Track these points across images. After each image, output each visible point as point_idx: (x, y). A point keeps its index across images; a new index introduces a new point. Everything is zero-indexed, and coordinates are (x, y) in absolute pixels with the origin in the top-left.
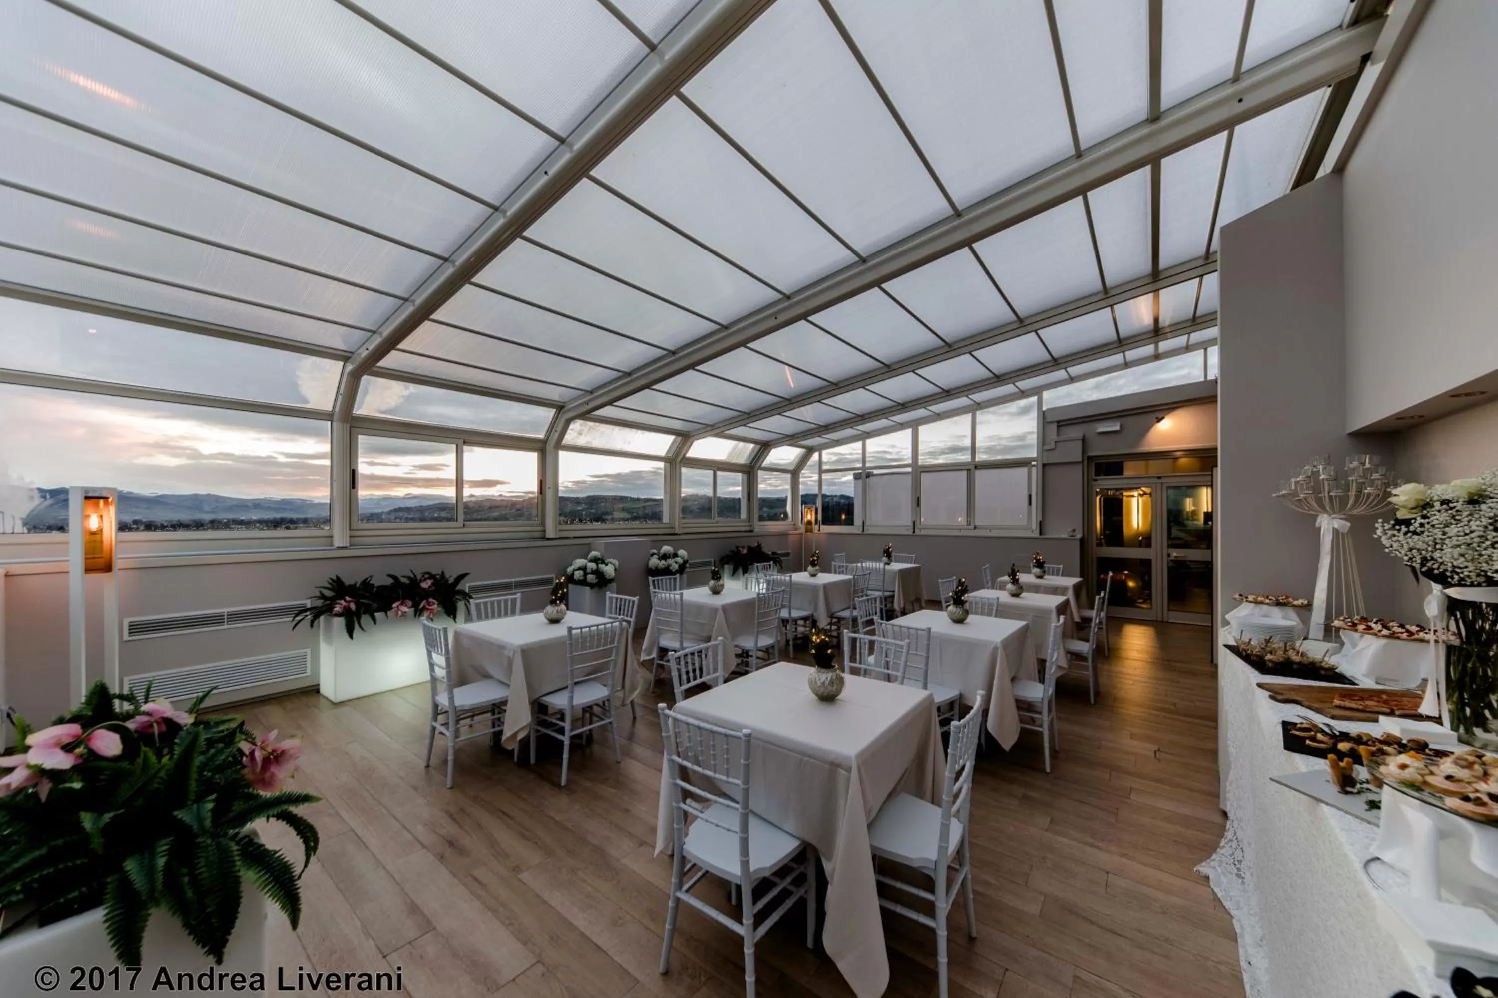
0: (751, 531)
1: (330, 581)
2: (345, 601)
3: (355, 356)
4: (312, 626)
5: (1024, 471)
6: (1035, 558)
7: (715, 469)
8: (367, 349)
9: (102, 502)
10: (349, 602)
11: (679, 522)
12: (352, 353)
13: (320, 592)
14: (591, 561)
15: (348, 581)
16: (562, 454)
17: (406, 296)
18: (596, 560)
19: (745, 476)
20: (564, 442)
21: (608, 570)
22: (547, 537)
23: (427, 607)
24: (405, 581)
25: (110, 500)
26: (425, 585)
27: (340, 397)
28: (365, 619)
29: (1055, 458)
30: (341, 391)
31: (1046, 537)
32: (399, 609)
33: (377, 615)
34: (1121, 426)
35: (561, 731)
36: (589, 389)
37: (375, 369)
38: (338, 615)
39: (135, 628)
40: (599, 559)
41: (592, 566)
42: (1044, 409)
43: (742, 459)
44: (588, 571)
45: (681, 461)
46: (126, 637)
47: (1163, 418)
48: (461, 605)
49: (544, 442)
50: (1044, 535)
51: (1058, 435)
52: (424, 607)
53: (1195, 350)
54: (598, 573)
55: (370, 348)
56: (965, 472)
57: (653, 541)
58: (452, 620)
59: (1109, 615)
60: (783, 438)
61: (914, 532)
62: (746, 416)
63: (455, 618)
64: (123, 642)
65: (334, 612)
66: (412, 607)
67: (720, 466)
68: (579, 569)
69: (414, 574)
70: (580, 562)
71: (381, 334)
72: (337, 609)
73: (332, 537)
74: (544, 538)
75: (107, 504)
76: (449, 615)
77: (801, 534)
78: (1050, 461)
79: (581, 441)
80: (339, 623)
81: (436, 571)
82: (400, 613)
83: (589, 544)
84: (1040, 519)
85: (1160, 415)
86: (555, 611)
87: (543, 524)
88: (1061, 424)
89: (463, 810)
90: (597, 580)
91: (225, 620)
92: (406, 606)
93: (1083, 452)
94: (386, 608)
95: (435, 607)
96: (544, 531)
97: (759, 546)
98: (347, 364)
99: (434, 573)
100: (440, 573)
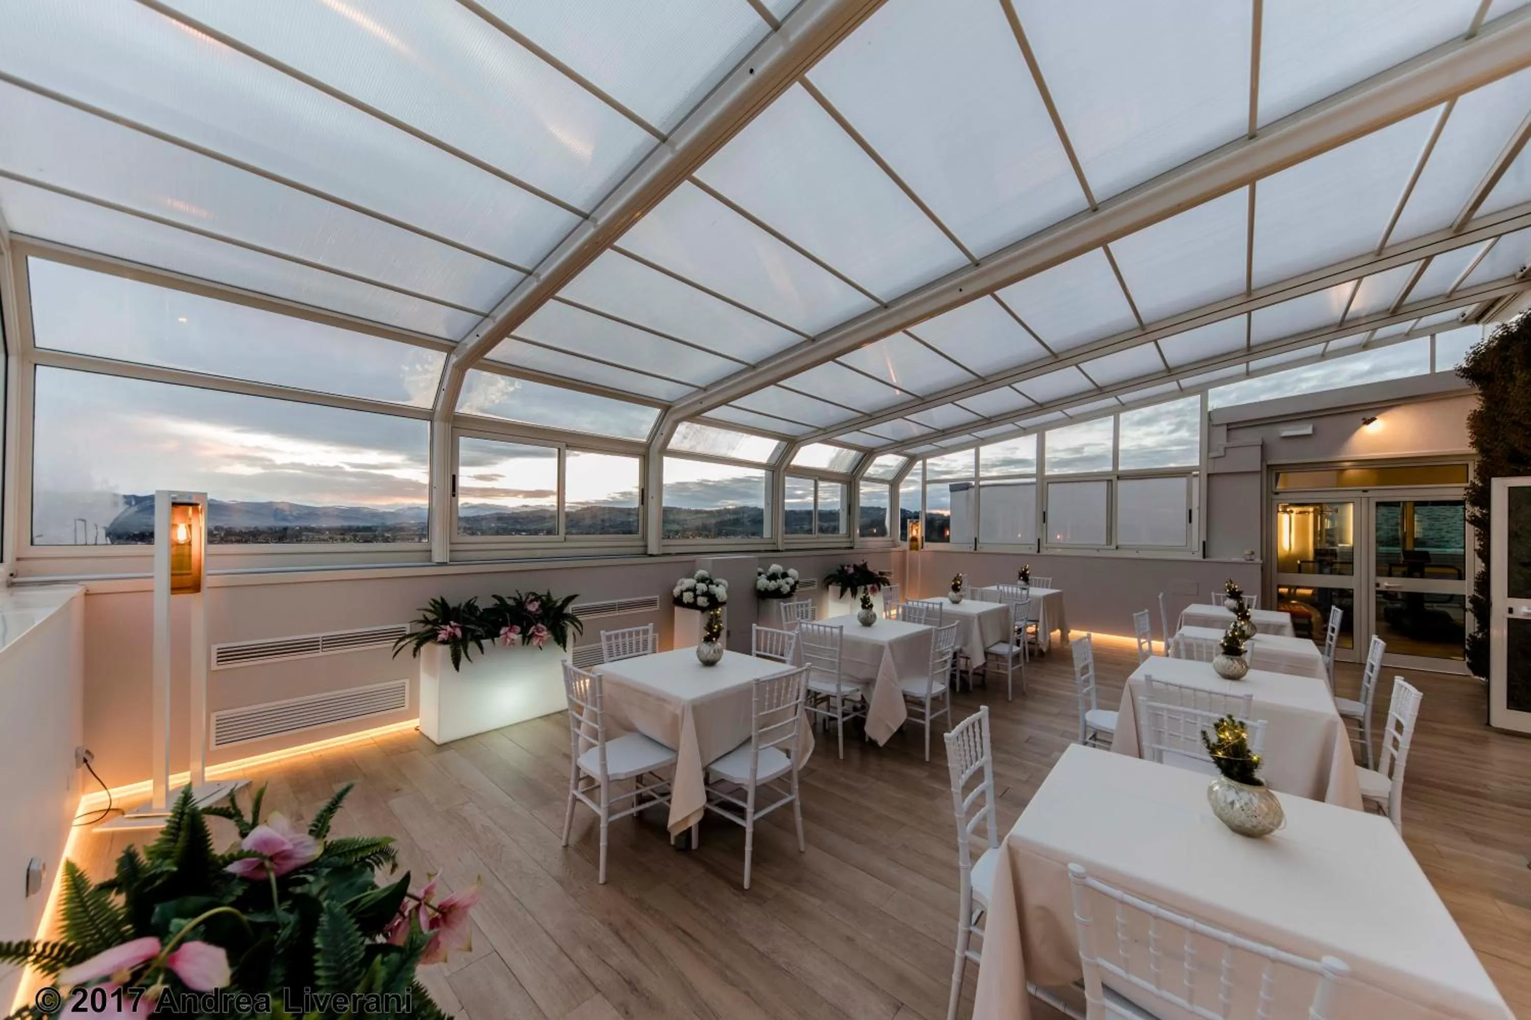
0: (851, 548)
1: (432, 603)
2: (451, 627)
3: (460, 346)
4: (415, 655)
5: (1183, 481)
6: (1229, 587)
7: (817, 478)
8: (477, 336)
9: (190, 509)
10: (456, 627)
11: (783, 536)
12: (457, 342)
13: (424, 616)
14: (698, 581)
15: (452, 604)
16: (666, 460)
17: (529, 268)
18: (702, 580)
19: (845, 486)
20: (669, 447)
21: (721, 592)
22: (649, 553)
23: (536, 633)
24: (510, 602)
25: (200, 507)
26: (533, 607)
27: (443, 393)
28: (472, 646)
29: (1221, 467)
30: (444, 386)
31: (1212, 560)
32: (507, 637)
33: (483, 642)
34: (1314, 429)
35: (741, 812)
36: (703, 386)
37: (481, 361)
38: (444, 642)
39: (225, 656)
40: (707, 579)
41: (702, 587)
42: (1210, 409)
43: (843, 468)
44: (698, 592)
45: (785, 469)
46: (214, 666)
47: (1373, 419)
48: (570, 630)
49: (647, 446)
50: (1208, 557)
51: (1228, 440)
52: (533, 633)
53: (1417, 337)
54: (708, 594)
55: (482, 335)
56: (1105, 483)
57: (760, 558)
58: (562, 649)
59: (1337, 659)
60: (891, 444)
61: (1039, 551)
62: (868, 418)
63: (564, 647)
64: (211, 673)
65: (439, 640)
66: (520, 633)
67: (821, 475)
68: (688, 590)
69: (519, 594)
70: (689, 582)
71: (494, 318)
72: (442, 636)
73: (430, 551)
74: (646, 554)
75: (196, 511)
76: (559, 644)
77: (904, 552)
78: (1216, 471)
79: (685, 446)
80: (444, 651)
81: (542, 592)
82: (508, 640)
83: (694, 561)
84: (1204, 538)
85: (1368, 416)
86: (712, 652)
87: (645, 538)
88: (1231, 427)
89: (629, 923)
90: (708, 604)
91: (320, 647)
92: (514, 632)
93: (1263, 459)
94: (493, 634)
95: (545, 634)
96: (646, 546)
97: (865, 565)
98: (452, 356)
99: (539, 593)
100: (546, 593)
